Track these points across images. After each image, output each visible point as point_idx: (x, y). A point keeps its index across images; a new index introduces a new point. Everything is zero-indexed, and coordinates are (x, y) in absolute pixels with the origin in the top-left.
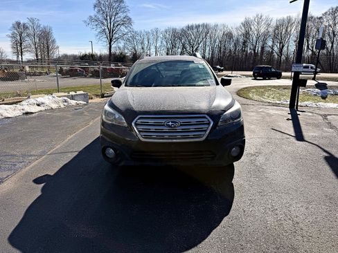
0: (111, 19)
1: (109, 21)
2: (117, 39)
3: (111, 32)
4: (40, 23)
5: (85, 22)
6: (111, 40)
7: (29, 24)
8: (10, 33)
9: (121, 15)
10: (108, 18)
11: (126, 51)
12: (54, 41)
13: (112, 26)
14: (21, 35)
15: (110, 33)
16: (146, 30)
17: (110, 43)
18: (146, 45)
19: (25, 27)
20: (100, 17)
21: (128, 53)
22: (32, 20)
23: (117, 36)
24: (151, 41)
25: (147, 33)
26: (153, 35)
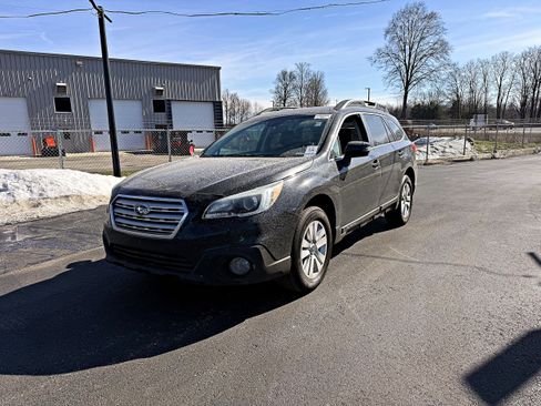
0: (411, 49)
1: (408, 52)
2: (419, 80)
3: (410, 69)
4: (311, 68)
5: (370, 59)
6: (408, 83)
7: (297, 72)
8: (273, 88)
9: (431, 39)
10: (407, 47)
11: (441, 99)
12: (325, 93)
13: (412, 60)
14: (285, 88)
15: (407, 71)
16: (482, 59)
17: (406, 88)
18: (479, 86)
19: (292, 77)
20: (394, 48)
21: (446, 102)
22: (301, 67)
23: (419, 75)
24: (490, 78)
25: (484, 64)
26: (496, 65)
